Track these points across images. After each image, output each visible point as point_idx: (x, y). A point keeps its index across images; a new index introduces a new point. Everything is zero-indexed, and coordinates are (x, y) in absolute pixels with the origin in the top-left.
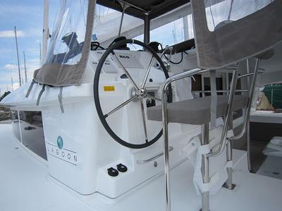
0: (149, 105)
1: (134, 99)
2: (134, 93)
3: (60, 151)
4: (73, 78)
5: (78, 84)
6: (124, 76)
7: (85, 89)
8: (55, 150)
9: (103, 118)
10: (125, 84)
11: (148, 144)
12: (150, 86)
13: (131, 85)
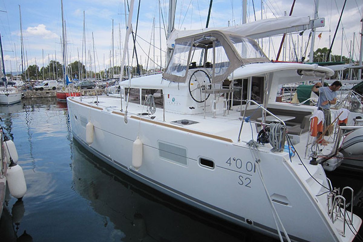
0: (203, 89)
1: (198, 88)
2: (198, 86)
3: (173, 103)
4: (183, 81)
5: (185, 83)
6: (196, 80)
7: (186, 84)
8: (171, 102)
9: (190, 92)
10: (196, 83)
11: (201, 102)
12: (204, 84)
13: (198, 84)
